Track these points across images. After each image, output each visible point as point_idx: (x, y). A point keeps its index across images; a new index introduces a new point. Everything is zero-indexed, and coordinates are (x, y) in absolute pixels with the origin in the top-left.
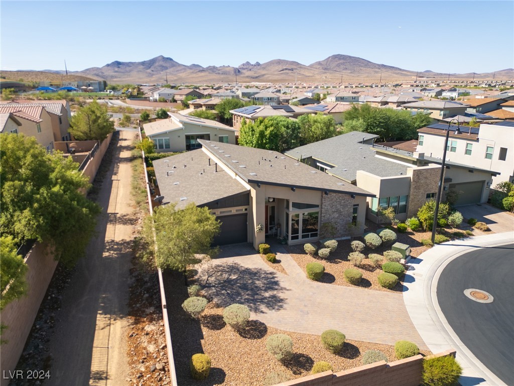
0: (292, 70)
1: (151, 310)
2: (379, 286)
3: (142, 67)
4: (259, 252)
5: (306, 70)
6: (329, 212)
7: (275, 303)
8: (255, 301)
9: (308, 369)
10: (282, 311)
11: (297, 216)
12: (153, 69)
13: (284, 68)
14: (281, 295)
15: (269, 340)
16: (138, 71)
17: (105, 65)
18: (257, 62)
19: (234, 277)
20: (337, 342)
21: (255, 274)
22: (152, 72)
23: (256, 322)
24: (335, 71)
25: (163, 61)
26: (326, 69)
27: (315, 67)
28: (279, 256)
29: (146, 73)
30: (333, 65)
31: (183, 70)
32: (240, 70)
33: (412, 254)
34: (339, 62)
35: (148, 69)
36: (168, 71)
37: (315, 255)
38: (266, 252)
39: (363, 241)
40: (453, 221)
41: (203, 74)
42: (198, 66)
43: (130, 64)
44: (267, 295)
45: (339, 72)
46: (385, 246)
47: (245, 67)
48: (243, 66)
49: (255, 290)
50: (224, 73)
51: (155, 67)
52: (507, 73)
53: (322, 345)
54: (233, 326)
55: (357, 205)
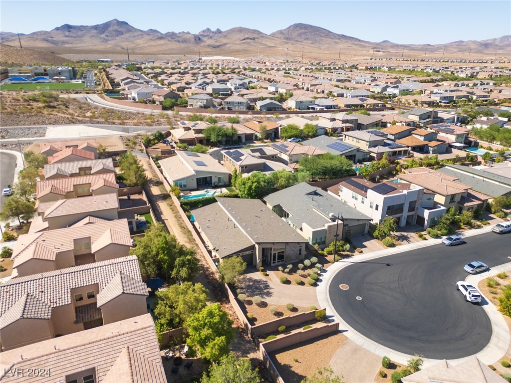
0: (254, 39)
1: (224, 299)
2: (308, 285)
3: (95, 31)
4: (259, 271)
5: (267, 39)
6: (289, 252)
7: (269, 294)
8: (261, 294)
9: (282, 316)
10: (272, 297)
11: (275, 254)
12: (107, 34)
13: (246, 36)
14: (271, 291)
15: (269, 308)
16: (91, 36)
17: (54, 28)
18: (218, 29)
19: (251, 284)
20: (291, 307)
21: (259, 282)
22: (107, 38)
23: (263, 302)
24: (297, 41)
25: (118, 25)
26: (287, 38)
27: (276, 36)
28: (268, 272)
29: (100, 38)
30: (295, 35)
31: (140, 37)
32: (200, 37)
33: (324, 268)
34: (300, 32)
35: (101, 34)
36: (123, 36)
37: (283, 271)
38: (262, 271)
39: (303, 264)
40: (346, 249)
41: (162, 42)
42: (156, 31)
43: (81, 28)
44: (265, 291)
45: (300, 42)
46: (313, 265)
47: (205, 34)
48: (203, 33)
49: (261, 290)
50: (184, 41)
51: (109, 32)
52: (458, 45)
53: (286, 308)
54: (256, 304)
55: (301, 246)
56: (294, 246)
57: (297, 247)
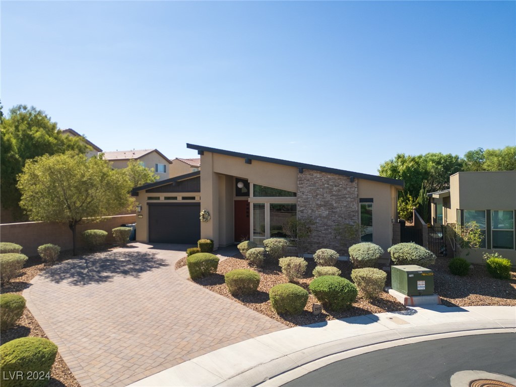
6: (311, 206)
7: (92, 280)
44: (106, 274)
55: (371, 200)
56: (330, 187)
57: (347, 196)
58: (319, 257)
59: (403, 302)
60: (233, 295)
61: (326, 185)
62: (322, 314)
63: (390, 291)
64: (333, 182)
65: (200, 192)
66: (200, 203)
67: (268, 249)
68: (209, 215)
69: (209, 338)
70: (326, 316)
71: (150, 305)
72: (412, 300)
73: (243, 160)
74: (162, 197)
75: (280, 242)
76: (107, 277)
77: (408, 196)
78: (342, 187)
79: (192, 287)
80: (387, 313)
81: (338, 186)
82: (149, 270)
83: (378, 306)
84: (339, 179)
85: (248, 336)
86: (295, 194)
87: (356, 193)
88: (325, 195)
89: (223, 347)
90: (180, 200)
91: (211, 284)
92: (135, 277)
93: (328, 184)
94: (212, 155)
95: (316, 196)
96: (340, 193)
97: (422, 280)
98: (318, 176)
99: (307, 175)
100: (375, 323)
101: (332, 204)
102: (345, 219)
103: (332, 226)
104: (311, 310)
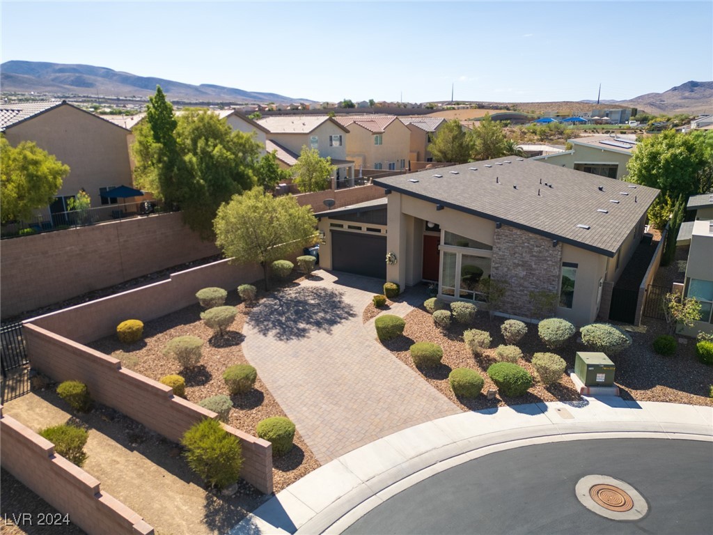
10: (280, 342)
14: (313, 333)
19: (313, 301)
38: (389, 294)
44: (302, 326)
55: (575, 266)
56: (531, 247)
57: (549, 259)
58: (506, 329)
59: (579, 391)
60: (417, 367)
61: (526, 244)
62: (495, 399)
63: (572, 374)
64: (535, 242)
65: (386, 225)
66: (386, 237)
67: (454, 313)
68: (396, 259)
69: (396, 417)
70: (499, 401)
71: (347, 373)
72: (588, 390)
73: (435, 206)
74: (346, 225)
75: (467, 308)
76: (304, 330)
77: (667, 197)
78: (544, 249)
79: (380, 351)
80: (559, 402)
81: (540, 247)
82: (339, 322)
83: (553, 394)
84: (541, 239)
85: (427, 418)
86: (490, 248)
87: (559, 257)
88: (524, 255)
89: (407, 427)
90: (364, 231)
91: (397, 351)
92: (328, 333)
93: (529, 243)
94: (401, 197)
95: (514, 254)
96: (541, 255)
97: (603, 373)
98: (518, 233)
99: (505, 230)
100: (542, 414)
101: (531, 266)
102: (544, 283)
103: (529, 287)
104: (485, 393)
